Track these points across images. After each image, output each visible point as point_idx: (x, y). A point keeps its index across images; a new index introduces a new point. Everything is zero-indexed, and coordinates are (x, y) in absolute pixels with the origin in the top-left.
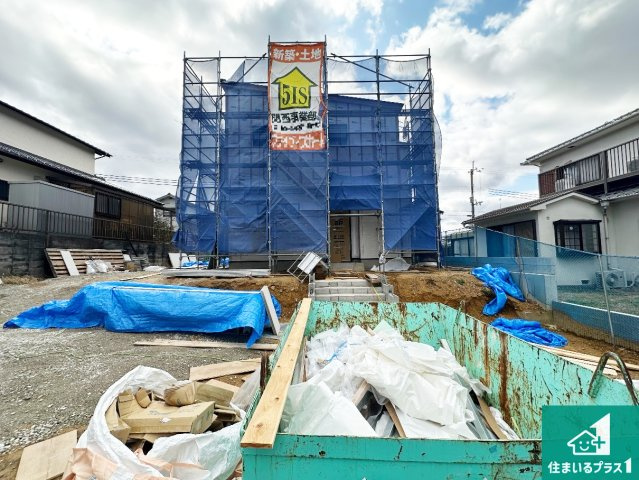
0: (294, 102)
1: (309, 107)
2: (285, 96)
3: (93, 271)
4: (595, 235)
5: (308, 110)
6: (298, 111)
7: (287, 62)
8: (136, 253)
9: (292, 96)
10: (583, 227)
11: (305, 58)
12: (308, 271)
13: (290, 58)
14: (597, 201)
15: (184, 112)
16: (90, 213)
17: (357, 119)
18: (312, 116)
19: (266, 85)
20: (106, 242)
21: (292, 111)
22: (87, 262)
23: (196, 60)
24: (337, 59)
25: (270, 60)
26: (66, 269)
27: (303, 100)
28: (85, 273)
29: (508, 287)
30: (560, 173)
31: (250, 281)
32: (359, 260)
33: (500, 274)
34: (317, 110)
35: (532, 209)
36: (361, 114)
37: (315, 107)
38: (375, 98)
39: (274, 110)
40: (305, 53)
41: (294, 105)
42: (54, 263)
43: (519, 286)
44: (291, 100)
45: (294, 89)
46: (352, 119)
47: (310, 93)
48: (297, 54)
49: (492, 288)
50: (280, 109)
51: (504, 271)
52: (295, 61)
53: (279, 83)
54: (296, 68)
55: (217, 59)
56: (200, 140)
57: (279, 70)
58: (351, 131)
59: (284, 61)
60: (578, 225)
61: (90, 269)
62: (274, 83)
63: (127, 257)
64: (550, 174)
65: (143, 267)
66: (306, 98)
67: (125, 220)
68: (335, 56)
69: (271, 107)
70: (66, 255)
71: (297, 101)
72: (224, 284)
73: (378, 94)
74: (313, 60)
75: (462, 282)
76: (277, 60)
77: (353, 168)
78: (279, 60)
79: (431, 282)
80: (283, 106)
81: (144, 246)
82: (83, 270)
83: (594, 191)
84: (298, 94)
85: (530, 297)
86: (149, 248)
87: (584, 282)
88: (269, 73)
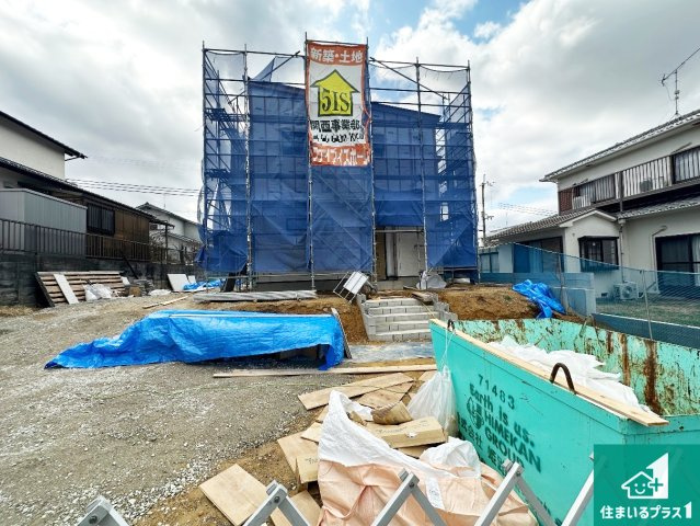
0: (336, 109)
1: (352, 115)
2: (325, 101)
3: (94, 297)
4: (613, 251)
5: (350, 119)
6: (341, 118)
7: (326, 63)
8: (135, 275)
9: (333, 102)
10: (604, 242)
11: (344, 61)
12: (355, 291)
13: (328, 60)
14: (614, 219)
15: (205, 112)
16: (83, 229)
17: (394, 130)
18: (355, 125)
19: (303, 87)
20: (102, 263)
21: (333, 118)
22: (85, 287)
23: (216, 52)
24: (375, 63)
25: (307, 60)
26: (63, 296)
27: (345, 107)
28: (85, 300)
29: (550, 301)
30: (578, 190)
31: (299, 304)
32: (395, 278)
33: (541, 289)
34: (360, 119)
35: (561, 226)
36: (398, 125)
37: (358, 115)
38: (416, 108)
39: (313, 116)
40: (345, 55)
41: (335, 112)
42: (49, 289)
43: (559, 301)
44: (332, 107)
45: (335, 93)
46: (389, 129)
47: (351, 99)
48: (337, 55)
49: (536, 303)
50: (319, 115)
51: (544, 286)
52: (334, 63)
53: (318, 87)
54: (335, 71)
55: (243, 53)
56: (219, 145)
57: (317, 72)
58: (388, 142)
59: (322, 62)
60: (600, 240)
61: (90, 296)
62: (313, 86)
63: (125, 281)
64: (568, 191)
65: (148, 292)
66: (347, 104)
67: (119, 236)
68: (374, 60)
69: (310, 113)
70: (61, 278)
71: (339, 108)
72: (272, 308)
73: (420, 105)
74: (354, 63)
75: (509, 299)
76: (314, 60)
77: (391, 181)
78: (317, 61)
79: (481, 299)
80: (322, 112)
81: (142, 267)
82: (82, 297)
83: (611, 208)
84: (339, 101)
85: (571, 310)
86: (147, 269)
87: (603, 295)
88: (307, 74)
